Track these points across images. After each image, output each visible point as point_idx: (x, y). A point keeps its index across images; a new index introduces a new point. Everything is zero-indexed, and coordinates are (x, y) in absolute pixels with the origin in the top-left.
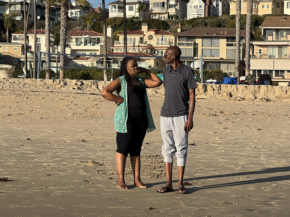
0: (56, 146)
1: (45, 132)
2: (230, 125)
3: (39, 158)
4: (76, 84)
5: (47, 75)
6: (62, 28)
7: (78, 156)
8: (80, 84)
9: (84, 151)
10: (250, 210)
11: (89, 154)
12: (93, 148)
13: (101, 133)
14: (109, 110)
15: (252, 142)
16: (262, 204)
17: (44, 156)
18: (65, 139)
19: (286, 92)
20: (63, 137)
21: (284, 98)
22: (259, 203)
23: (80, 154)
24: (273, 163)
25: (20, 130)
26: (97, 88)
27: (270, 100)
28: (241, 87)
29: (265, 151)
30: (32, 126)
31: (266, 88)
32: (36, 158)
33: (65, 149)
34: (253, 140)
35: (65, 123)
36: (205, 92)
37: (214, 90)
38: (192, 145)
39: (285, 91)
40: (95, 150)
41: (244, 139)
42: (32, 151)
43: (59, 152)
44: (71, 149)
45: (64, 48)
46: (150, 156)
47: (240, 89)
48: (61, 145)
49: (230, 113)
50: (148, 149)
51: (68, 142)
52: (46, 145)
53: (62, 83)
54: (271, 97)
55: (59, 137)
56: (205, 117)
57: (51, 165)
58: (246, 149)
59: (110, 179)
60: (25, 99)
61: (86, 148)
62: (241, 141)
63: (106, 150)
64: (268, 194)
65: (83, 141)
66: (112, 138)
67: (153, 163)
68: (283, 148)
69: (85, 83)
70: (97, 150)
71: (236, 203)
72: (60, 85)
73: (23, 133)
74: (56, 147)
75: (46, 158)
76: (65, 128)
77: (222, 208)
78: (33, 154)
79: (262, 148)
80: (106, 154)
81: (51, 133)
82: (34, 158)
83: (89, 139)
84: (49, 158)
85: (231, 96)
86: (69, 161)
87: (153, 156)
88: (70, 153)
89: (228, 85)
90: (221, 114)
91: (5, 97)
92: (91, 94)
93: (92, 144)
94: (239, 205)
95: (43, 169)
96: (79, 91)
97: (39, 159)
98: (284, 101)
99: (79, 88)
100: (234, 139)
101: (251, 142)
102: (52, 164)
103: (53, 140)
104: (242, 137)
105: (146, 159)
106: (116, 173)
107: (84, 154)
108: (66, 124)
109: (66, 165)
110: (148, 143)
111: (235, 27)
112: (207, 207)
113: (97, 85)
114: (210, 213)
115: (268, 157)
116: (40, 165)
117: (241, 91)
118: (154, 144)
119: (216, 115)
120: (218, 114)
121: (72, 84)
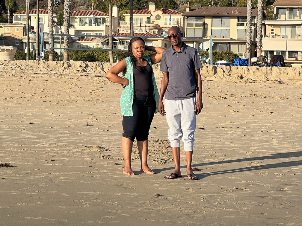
0: (60, 130)
1: (48, 116)
2: (241, 108)
3: (42, 142)
4: (81, 66)
5: (50, 57)
6: (65, 7)
7: (83, 141)
8: (85, 65)
9: (89, 136)
10: (261, 197)
11: (94, 138)
12: (98, 132)
13: (106, 117)
14: (115, 93)
15: (264, 125)
16: (275, 190)
17: (47, 141)
18: (69, 123)
19: (300, 73)
20: (67, 121)
21: (297, 80)
22: (271, 189)
23: (84, 139)
24: (285, 147)
25: (22, 114)
26: (103, 70)
27: (283, 82)
28: (253, 68)
29: (278, 135)
30: (34, 110)
31: (278, 70)
32: (39, 143)
33: (69, 133)
34: (265, 124)
35: (68, 106)
36: (214, 74)
37: (224, 72)
38: (201, 129)
39: (298, 72)
40: (100, 134)
41: (256, 123)
42: (35, 136)
43: (63, 136)
44: (75, 133)
45: (68, 29)
46: (158, 141)
47: (251, 71)
48: (65, 129)
49: (241, 96)
50: (156, 133)
51: (71, 126)
52: (49, 129)
53: (66, 65)
54: (284, 79)
55: (63, 121)
56: (214, 100)
57: (54, 151)
58: (258, 133)
59: (116, 164)
60: (27, 82)
61: (90, 132)
62: (252, 124)
63: (111, 135)
64: (280, 180)
65: (88, 125)
66: (118, 122)
67: (161, 148)
68: (296, 132)
69: (90, 65)
70: (102, 134)
71: (247, 190)
72: (64, 67)
73: (26, 117)
74: (60, 132)
75: (49, 143)
76: (69, 112)
77: (232, 194)
78: (36, 139)
79: (274, 133)
80: (112, 139)
81: (54, 117)
82: (37, 142)
83: (94, 123)
84: (53, 143)
85: (242, 78)
86: (73, 146)
87: (161, 141)
88: (75, 137)
89: (239, 67)
90: (231, 97)
91: (7, 79)
92: (96, 76)
93: (97, 129)
94: (251, 191)
95: (46, 155)
96: (84, 73)
97: (42, 144)
98: (298, 83)
99: (84, 70)
100: (245, 123)
101: (262, 126)
102: (55, 149)
103: (56, 124)
104: (253, 121)
105: (153, 144)
106: (122, 159)
107: (88, 139)
108: (70, 107)
109: (71, 150)
110: (155, 127)
111: (247, 6)
112: (217, 194)
113: (103, 67)
114: (220, 200)
115: (281, 141)
116: (43, 150)
117: (252, 73)
118: (162, 129)
119: (226, 98)
120: (228, 97)
121: (76, 65)
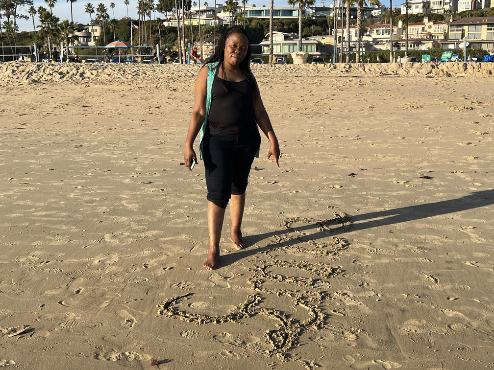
2: (491, 126)
4: (345, 67)
8: (348, 67)
26: (364, 70)
36: (465, 71)
37: (474, 68)
38: (425, 177)
49: (491, 104)
53: (332, 67)
56: (457, 113)
69: (353, 66)
85: (490, 73)
90: (479, 107)
92: (354, 77)
96: (346, 74)
99: (347, 71)
110: (354, 175)
113: (364, 67)
118: (362, 177)
119: (472, 109)
120: (475, 106)
121: (341, 67)
